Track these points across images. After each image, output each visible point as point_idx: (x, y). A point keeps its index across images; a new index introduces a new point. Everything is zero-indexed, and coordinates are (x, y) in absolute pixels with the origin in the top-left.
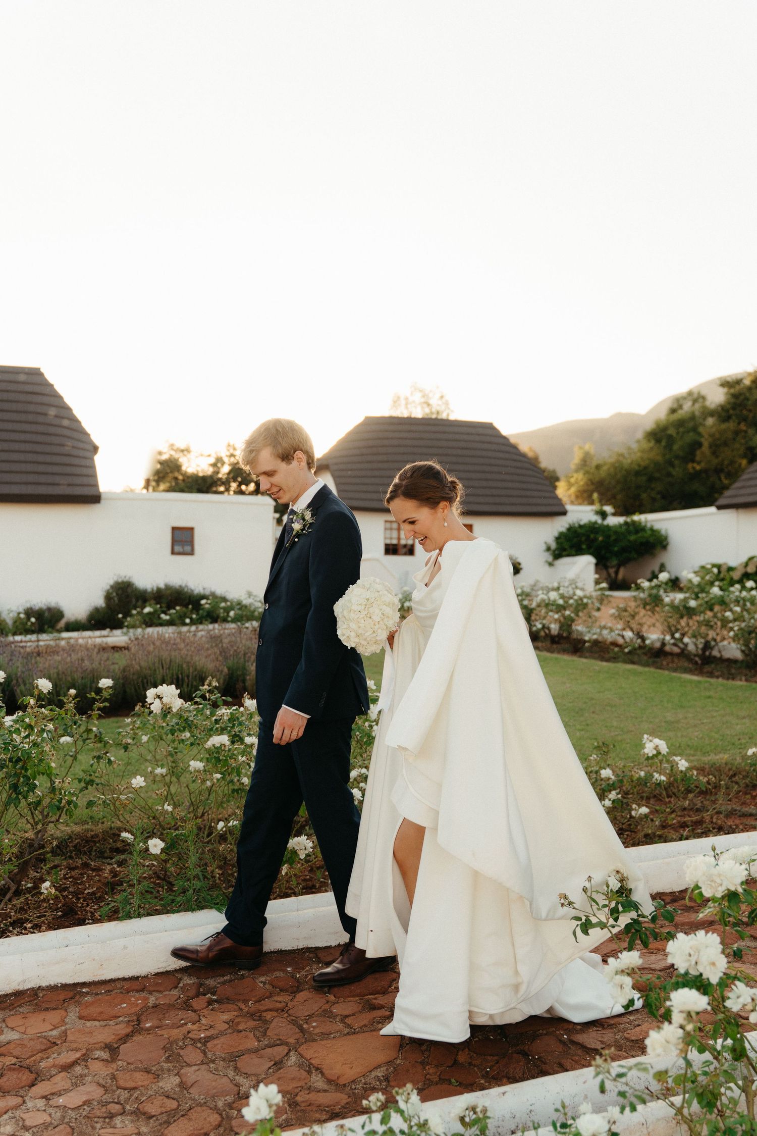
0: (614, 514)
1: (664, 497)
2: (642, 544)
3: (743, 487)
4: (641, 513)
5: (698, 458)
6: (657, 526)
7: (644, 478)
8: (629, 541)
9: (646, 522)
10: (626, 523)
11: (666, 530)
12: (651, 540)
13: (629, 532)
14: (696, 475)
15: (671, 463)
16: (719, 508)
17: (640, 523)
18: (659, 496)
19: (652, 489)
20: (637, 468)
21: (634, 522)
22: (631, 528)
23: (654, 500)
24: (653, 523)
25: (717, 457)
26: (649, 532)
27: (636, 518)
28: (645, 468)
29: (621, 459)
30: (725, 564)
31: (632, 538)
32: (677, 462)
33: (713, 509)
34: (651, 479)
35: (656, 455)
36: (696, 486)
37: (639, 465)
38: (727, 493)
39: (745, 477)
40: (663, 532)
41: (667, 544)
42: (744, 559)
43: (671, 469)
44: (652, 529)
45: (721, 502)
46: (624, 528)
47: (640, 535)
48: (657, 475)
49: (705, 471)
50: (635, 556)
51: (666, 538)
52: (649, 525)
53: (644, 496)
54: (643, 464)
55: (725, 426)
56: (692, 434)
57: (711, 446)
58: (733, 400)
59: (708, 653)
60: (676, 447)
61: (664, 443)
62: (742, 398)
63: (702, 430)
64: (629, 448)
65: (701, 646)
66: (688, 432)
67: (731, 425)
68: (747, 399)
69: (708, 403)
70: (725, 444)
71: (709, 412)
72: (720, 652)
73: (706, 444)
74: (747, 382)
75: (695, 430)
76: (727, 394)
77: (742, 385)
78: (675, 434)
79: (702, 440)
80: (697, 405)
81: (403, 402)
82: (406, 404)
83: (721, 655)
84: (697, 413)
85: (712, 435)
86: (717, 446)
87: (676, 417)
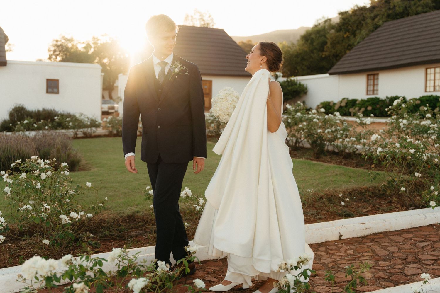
0: (283, 76)
1: (308, 68)
2: (294, 91)
3: (342, 64)
4: (296, 76)
5: (325, 50)
6: (302, 83)
7: (300, 59)
8: (288, 90)
9: (297, 80)
10: (287, 81)
11: (306, 85)
12: (299, 89)
13: (289, 86)
14: (326, 58)
15: (312, 52)
16: (330, 74)
17: (294, 81)
18: (306, 68)
19: (303, 64)
20: (296, 54)
21: (291, 80)
22: (290, 84)
23: (303, 69)
24: (301, 81)
25: (334, 49)
26: (298, 85)
27: (293, 78)
28: (300, 54)
29: (289, 49)
30: (332, 102)
31: (290, 88)
32: (315, 51)
33: (327, 75)
34: (303, 59)
35: (306, 48)
36: (324, 63)
37: (297, 52)
38: (335, 67)
39: (343, 59)
40: (305, 86)
41: (307, 92)
42: (340, 99)
43: (312, 55)
44: (300, 84)
45: (331, 71)
46: (287, 83)
47: (293, 87)
48: (305, 57)
49: (329, 56)
50: (291, 97)
51: (306, 89)
52: (298, 82)
53: (299, 68)
54: (299, 52)
55: (338, 34)
56: (323, 37)
57: (331, 44)
58: (343, 21)
59: (297, 145)
60: (315, 44)
61: (309, 42)
62: (347, 20)
63: (328, 36)
64: (293, 44)
65: (294, 141)
66: (321, 36)
67: (341, 33)
68: (349, 21)
69: (332, 22)
70: (338, 43)
71: (332, 27)
72: (303, 144)
73: (329, 43)
74: (350, 13)
75: (325, 36)
76: (340, 18)
77: (348, 14)
78: (314, 38)
79: (327, 40)
80: (327, 23)
81: (190, 18)
82: (192, 19)
83: (303, 146)
84: (326, 27)
85: (332, 38)
86: (334, 44)
87: (316, 29)
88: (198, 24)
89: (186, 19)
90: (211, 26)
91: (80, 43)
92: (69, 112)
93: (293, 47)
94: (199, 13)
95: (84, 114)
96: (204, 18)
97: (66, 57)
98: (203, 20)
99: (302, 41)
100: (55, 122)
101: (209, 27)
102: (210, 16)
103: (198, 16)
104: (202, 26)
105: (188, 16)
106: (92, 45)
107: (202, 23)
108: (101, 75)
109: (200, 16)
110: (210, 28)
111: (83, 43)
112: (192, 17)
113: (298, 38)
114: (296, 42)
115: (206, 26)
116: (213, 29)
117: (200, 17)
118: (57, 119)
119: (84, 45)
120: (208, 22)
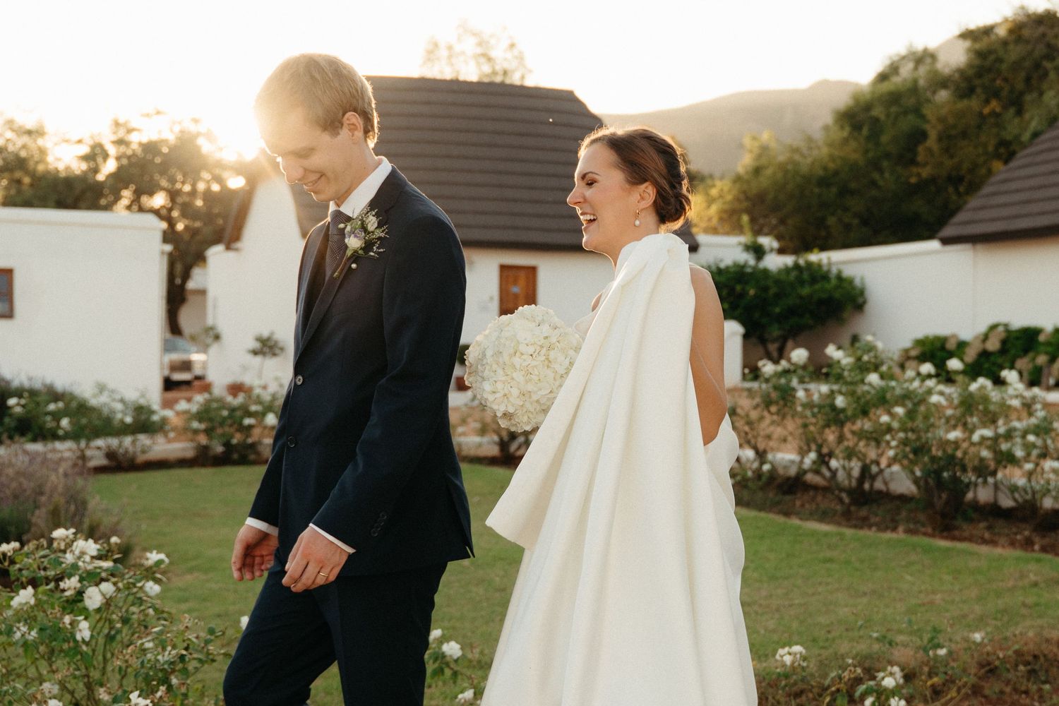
0: (781, 251)
1: (865, 222)
2: (821, 302)
3: (982, 208)
4: (823, 248)
5: (920, 158)
6: (848, 272)
7: (834, 190)
8: (801, 297)
9: (830, 264)
10: (797, 266)
11: (862, 279)
12: (837, 295)
13: (802, 283)
14: (922, 186)
15: (875, 165)
16: (946, 241)
17: (819, 265)
18: (856, 221)
19: (846, 209)
20: (821, 173)
21: (809, 265)
22: (806, 276)
23: (848, 227)
24: (842, 267)
25: (952, 157)
26: (834, 282)
27: (814, 257)
28: (836, 173)
29: (797, 157)
30: (954, 336)
31: (806, 291)
32: (885, 164)
33: (934, 245)
34: (845, 191)
35: (853, 152)
36: (918, 205)
37: (825, 169)
38: (961, 217)
39: (986, 190)
40: (857, 282)
41: (865, 302)
42: (982, 328)
43: (876, 176)
44: (839, 277)
45: (948, 231)
46: (794, 274)
47: (817, 287)
48: (853, 185)
49: (933, 180)
50: (811, 322)
51: (862, 292)
52: (834, 270)
53: (831, 221)
54: (831, 166)
55: (964, 104)
56: (911, 117)
57: (940, 139)
58: (977, 62)
59: (867, 486)
60: (885, 139)
61: (865, 131)
62: (992, 57)
63: (927, 111)
64: (810, 140)
65: (856, 472)
66: (905, 113)
67: (974, 103)
68: (1000, 60)
69: (939, 66)
70: (964, 135)
71: (941, 82)
72: (886, 483)
73: (933, 135)
74: (1002, 32)
75: (917, 111)
76: (969, 50)
77: (993, 37)
78: (883, 117)
79: (927, 127)
80: (923, 70)
81: (444, 53)
82: (450, 57)
83: (888, 489)
84: (922, 83)
85: (941, 120)
86: (950, 139)
87: (886, 87)
88: (471, 73)
89: (431, 53)
90: (515, 79)
91: (67, 141)
92: (48, 381)
93: (810, 148)
94: (474, 34)
95: (111, 385)
96: (493, 54)
97: (19, 192)
98: (489, 59)
99: (842, 128)
100: (11, 415)
101: (508, 81)
102: (512, 46)
103: (469, 46)
104: (486, 80)
105: (436, 45)
106: (112, 150)
107: (487, 69)
108: (163, 253)
109: (480, 44)
110: (512, 86)
111: (80, 141)
112: (450, 48)
113: (828, 119)
114: (818, 135)
115: (498, 79)
116: (522, 87)
117: (479, 50)
118: (18, 404)
119: (84, 150)
120: (506, 65)
